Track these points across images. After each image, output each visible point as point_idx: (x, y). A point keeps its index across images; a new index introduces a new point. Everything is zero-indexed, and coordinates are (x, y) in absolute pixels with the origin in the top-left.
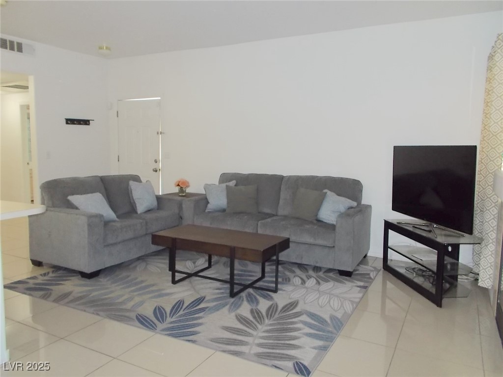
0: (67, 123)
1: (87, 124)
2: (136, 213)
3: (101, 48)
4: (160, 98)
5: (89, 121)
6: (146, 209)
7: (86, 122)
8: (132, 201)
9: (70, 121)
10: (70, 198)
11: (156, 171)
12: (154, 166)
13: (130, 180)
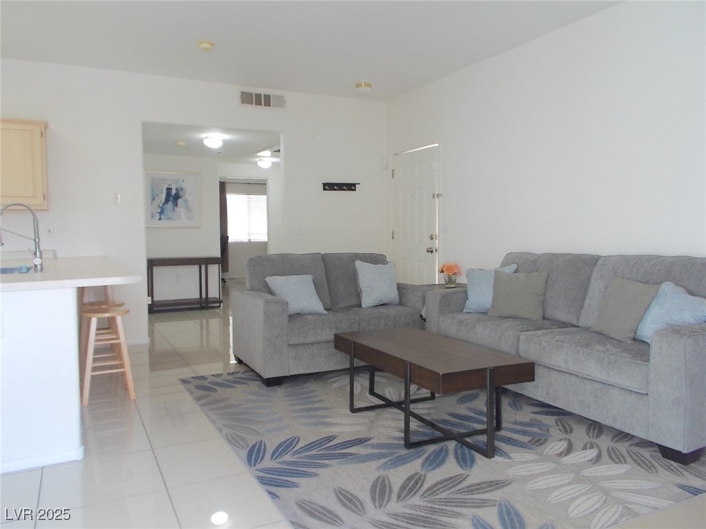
0: (325, 189)
1: (352, 190)
2: (360, 305)
3: (358, 86)
4: (437, 145)
5: (354, 185)
6: (374, 303)
7: (351, 187)
8: (359, 291)
9: (329, 187)
10: (268, 279)
11: (432, 252)
12: (429, 244)
13: (357, 259)
